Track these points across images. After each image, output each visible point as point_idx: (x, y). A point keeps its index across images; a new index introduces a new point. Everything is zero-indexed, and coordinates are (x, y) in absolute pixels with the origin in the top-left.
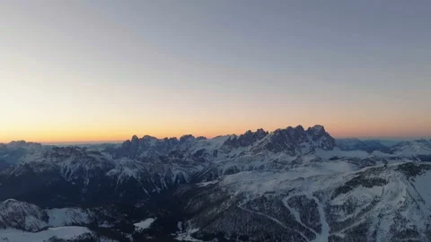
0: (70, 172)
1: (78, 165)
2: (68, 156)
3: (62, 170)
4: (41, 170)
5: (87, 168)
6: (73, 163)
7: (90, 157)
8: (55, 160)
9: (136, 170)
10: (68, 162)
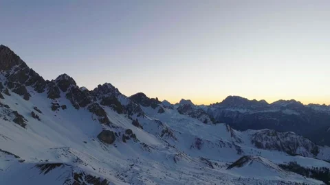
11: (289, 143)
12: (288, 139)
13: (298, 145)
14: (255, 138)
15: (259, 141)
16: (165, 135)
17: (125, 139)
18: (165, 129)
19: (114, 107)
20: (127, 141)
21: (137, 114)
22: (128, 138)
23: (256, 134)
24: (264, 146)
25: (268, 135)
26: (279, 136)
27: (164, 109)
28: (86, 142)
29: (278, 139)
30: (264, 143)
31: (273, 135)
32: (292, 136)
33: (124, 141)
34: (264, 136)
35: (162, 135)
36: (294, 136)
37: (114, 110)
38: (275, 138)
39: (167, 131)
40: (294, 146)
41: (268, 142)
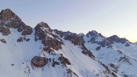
16: (122, 60)
17: (55, 64)
18: (123, 56)
19: (72, 41)
20: (56, 65)
21: (107, 46)
22: (58, 64)
27: (130, 44)
28: (13, 65)
33: (53, 66)
35: (120, 60)
37: (72, 43)
39: (124, 58)
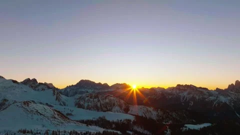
0: (186, 99)
1: (192, 95)
2: (186, 90)
3: (182, 98)
4: (170, 97)
5: (197, 98)
6: (189, 94)
7: (199, 91)
8: (178, 91)
9: (229, 98)
10: (185, 94)
11: (107, 103)
12: (107, 100)
13: (114, 104)
14: (79, 101)
15: (82, 103)
23: (80, 98)
24: (86, 107)
25: (91, 98)
26: (100, 99)
29: (99, 101)
30: (86, 105)
31: (95, 98)
32: (110, 98)
34: (87, 98)
36: (112, 98)
38: (96, 100)
40: (111, 106)
41: (90, 104)
